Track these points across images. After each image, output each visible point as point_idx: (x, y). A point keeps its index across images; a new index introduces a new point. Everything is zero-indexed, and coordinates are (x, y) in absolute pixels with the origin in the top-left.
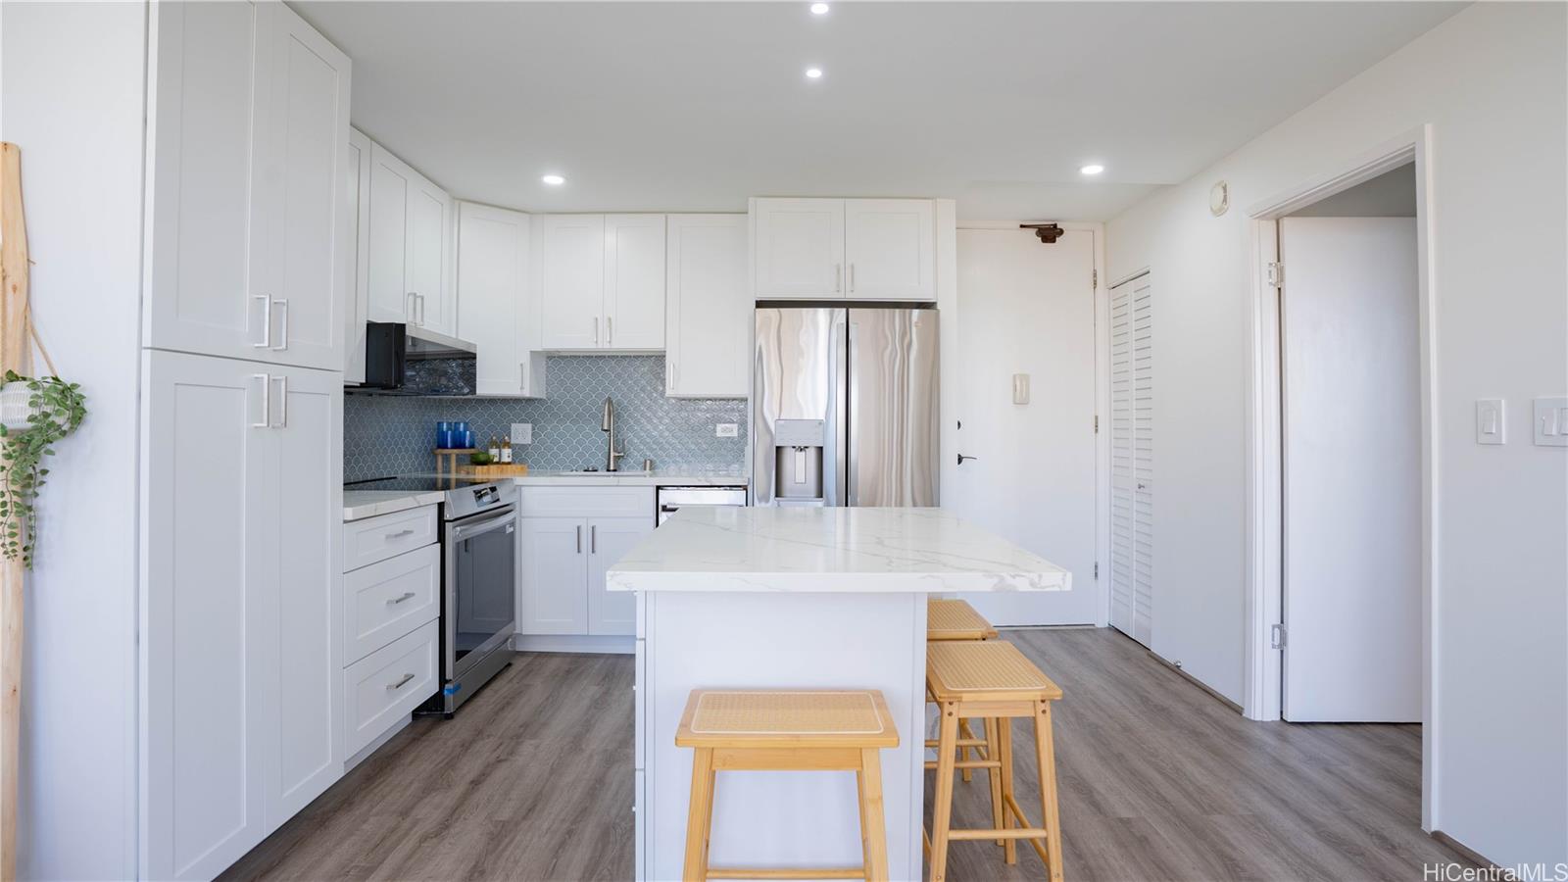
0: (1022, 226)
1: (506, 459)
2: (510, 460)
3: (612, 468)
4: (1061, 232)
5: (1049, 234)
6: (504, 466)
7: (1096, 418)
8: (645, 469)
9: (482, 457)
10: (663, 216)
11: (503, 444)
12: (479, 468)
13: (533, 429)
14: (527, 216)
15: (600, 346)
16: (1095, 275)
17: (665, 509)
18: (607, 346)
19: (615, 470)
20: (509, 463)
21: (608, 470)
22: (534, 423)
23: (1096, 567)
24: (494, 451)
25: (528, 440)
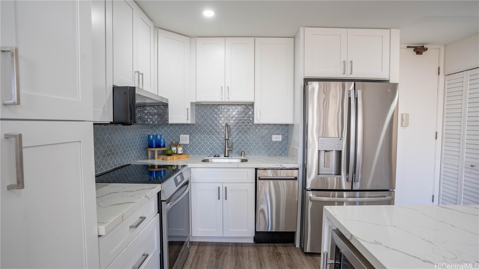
0: (408, 47)
1: (180, 152)
2: (181, 153)
3: (227, 155)
4: (426, 49)
5: (419, 50)
6: (180, 156)
7: (436, 133)
8: (241, 156)
9: (169, 152)
10: (253, 38)
11: (177, 145)
12: (169, 158)
13: (190, 137)
14: (188, 38)
15: (224, 100)
16: (439, 69)
17: (260, 179)
18: (227, 100)
19: (228, 156)
20: (181, 154)
21: (225, 156)
22: (190, 134)
23: (433, 197)
24: (174, 149)
25: (188, 142)
